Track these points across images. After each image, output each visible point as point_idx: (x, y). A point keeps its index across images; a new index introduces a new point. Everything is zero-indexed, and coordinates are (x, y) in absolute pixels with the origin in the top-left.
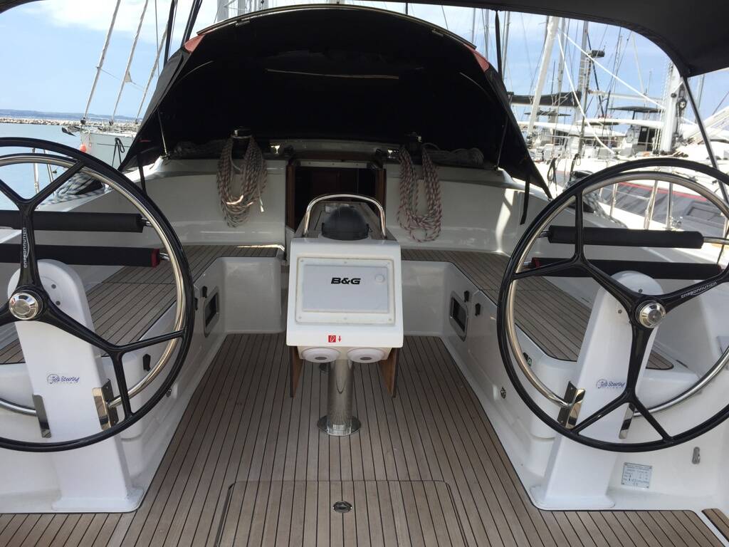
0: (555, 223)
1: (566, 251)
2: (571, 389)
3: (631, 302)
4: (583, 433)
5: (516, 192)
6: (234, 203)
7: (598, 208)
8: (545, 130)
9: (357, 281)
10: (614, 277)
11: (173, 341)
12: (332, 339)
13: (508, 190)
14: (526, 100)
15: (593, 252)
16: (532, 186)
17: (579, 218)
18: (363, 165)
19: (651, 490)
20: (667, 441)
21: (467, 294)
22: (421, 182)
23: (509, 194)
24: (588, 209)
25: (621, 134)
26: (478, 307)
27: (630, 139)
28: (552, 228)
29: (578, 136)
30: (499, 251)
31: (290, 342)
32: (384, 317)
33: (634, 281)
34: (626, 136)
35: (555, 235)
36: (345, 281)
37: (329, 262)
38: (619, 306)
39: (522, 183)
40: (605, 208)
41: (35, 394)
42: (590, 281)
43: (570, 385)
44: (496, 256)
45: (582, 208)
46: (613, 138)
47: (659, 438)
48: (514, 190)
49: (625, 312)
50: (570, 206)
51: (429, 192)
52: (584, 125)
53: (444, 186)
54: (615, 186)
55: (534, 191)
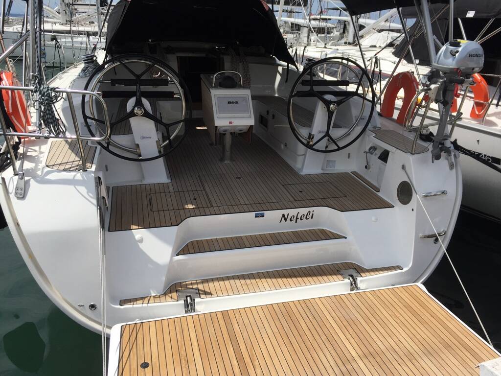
0: (304, 79)
1: (307, 88)
2: (310, 135)
3: (327, 103)
4: (314, 147)
5: (283, 68)
6: (156, 76)
7: (317, 74)
8: (286, 22)
9: (237, 103)
10: (323, 96)
11: (182, 123)
12: (230, 123)
13: (279, 67)
14: (278, 11)
15: (317, 88)
16: (290, 65)
17: (311, 78)
18: (204, 55)
19: (336, 168)
20: (339, 149)
21: (268, 112)
22: (240, 64)
23: (280, 69)
24: (314, 75)
25: (333, 26)
26: (273, 116)
27: (338, 29)
28: (303, 81)
29: (307, 27)
30: (276, 95)
31: (216, 125)
32: (248, 115)
33: (328, 97)
34: (336, 27)
35: (304, 83)
36: (233, 103)
37: (223, 96)
38: (324, 106)
39: (286, 64)
40: (321, 75)
41: (136, 143)
42: (316, 98)
43: (310, 133)
44: (275, 97)
45: (313, 74)
46: (328, 28)
47: (337, 148)
48: (282, 67)
49: (326, 108)
50: (307, 74)
51: (244, 69)
52: (310, 20)
53: (251, 66)
54: (325, 65)
55: (290, 67)
